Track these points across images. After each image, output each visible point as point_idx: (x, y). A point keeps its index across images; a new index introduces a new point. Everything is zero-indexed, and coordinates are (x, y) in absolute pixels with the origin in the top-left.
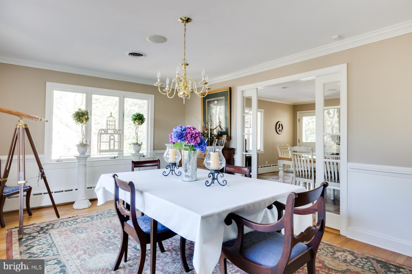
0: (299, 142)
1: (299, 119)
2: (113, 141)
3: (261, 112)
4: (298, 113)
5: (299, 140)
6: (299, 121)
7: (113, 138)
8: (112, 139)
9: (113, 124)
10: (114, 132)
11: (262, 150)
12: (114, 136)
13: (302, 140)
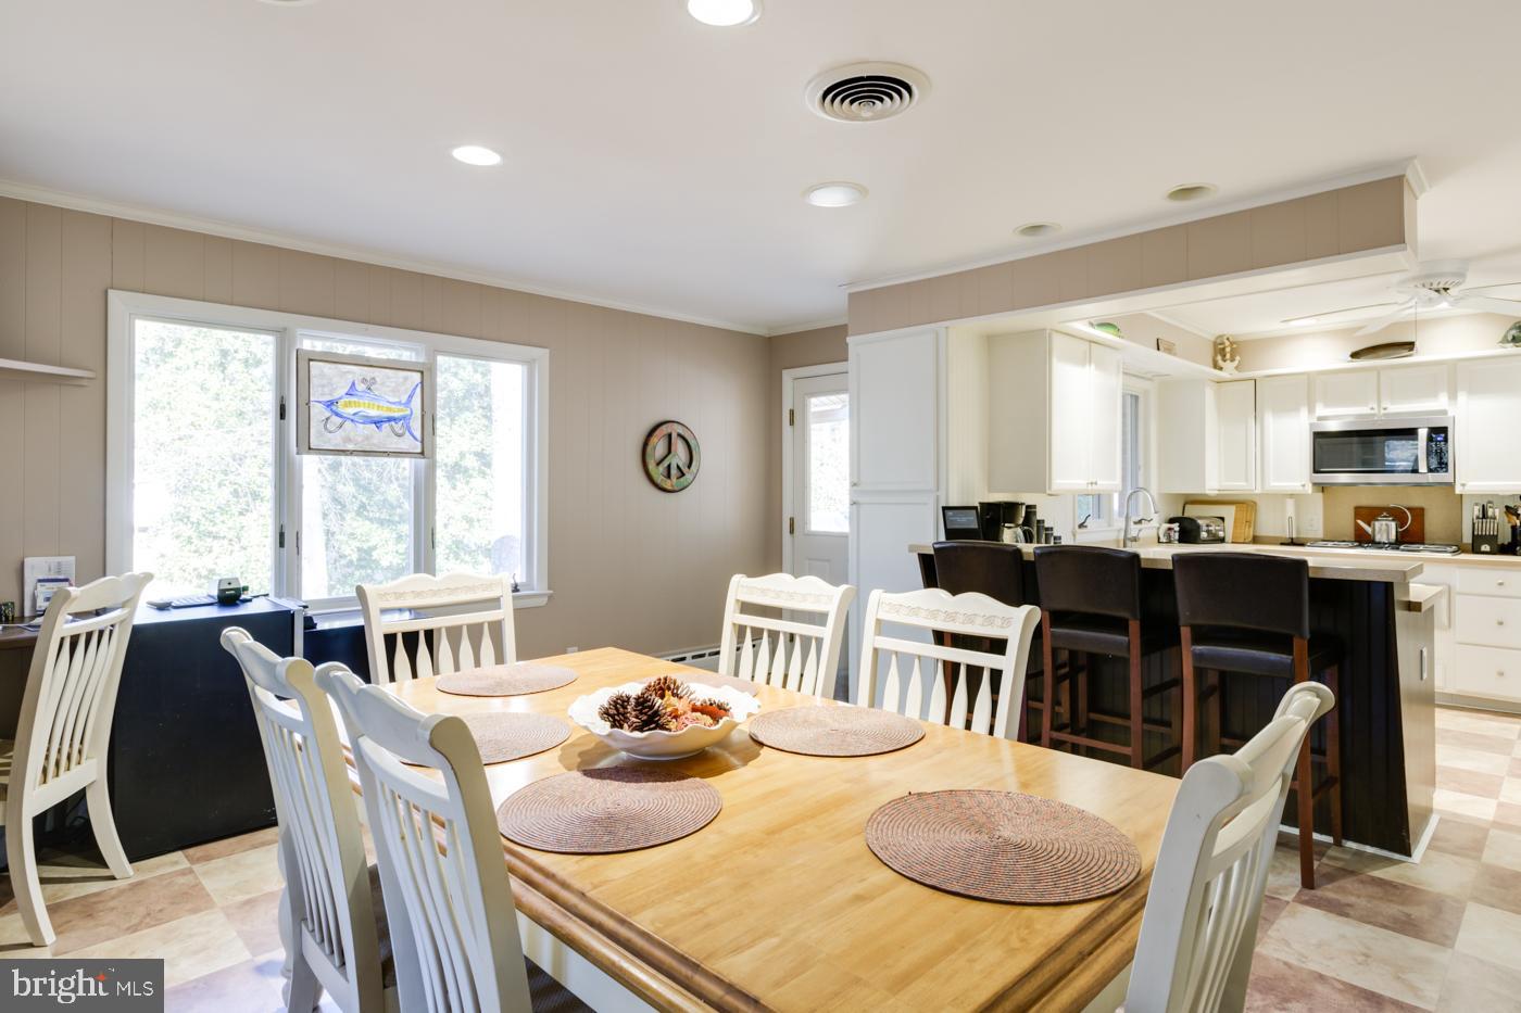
0: (792, 531)
1: (792, 413)
3: (529, 363)
4: (788, 376)
5: (792, 520)
6: (792, 422)
11: (540, 587)
13: (805, 522)
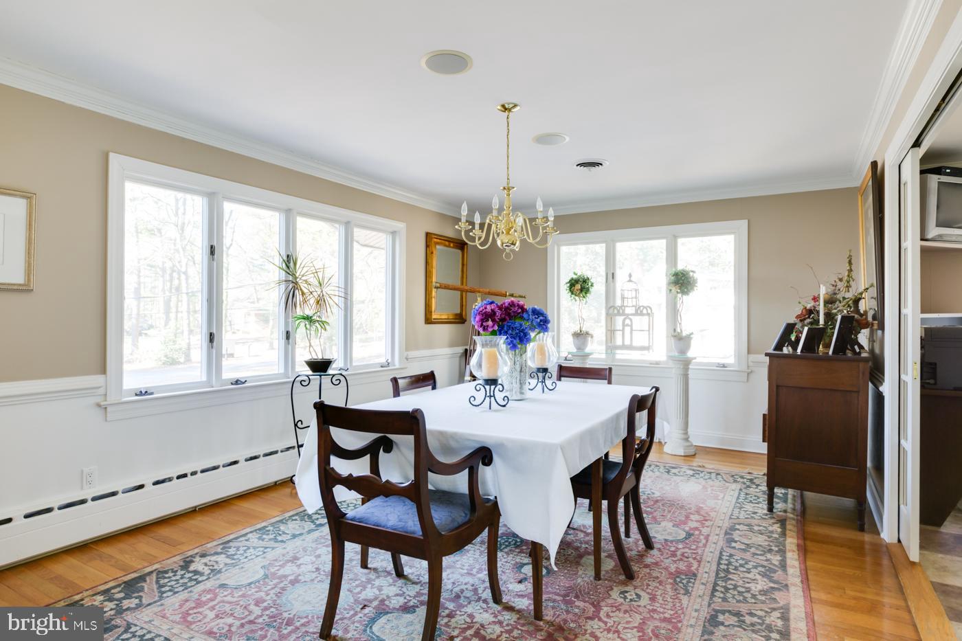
2: (629, 328)
7: (630, 323)
8: (628, 325)
9: (634, 295)
10: (636, 311)
12: (631, 320)
